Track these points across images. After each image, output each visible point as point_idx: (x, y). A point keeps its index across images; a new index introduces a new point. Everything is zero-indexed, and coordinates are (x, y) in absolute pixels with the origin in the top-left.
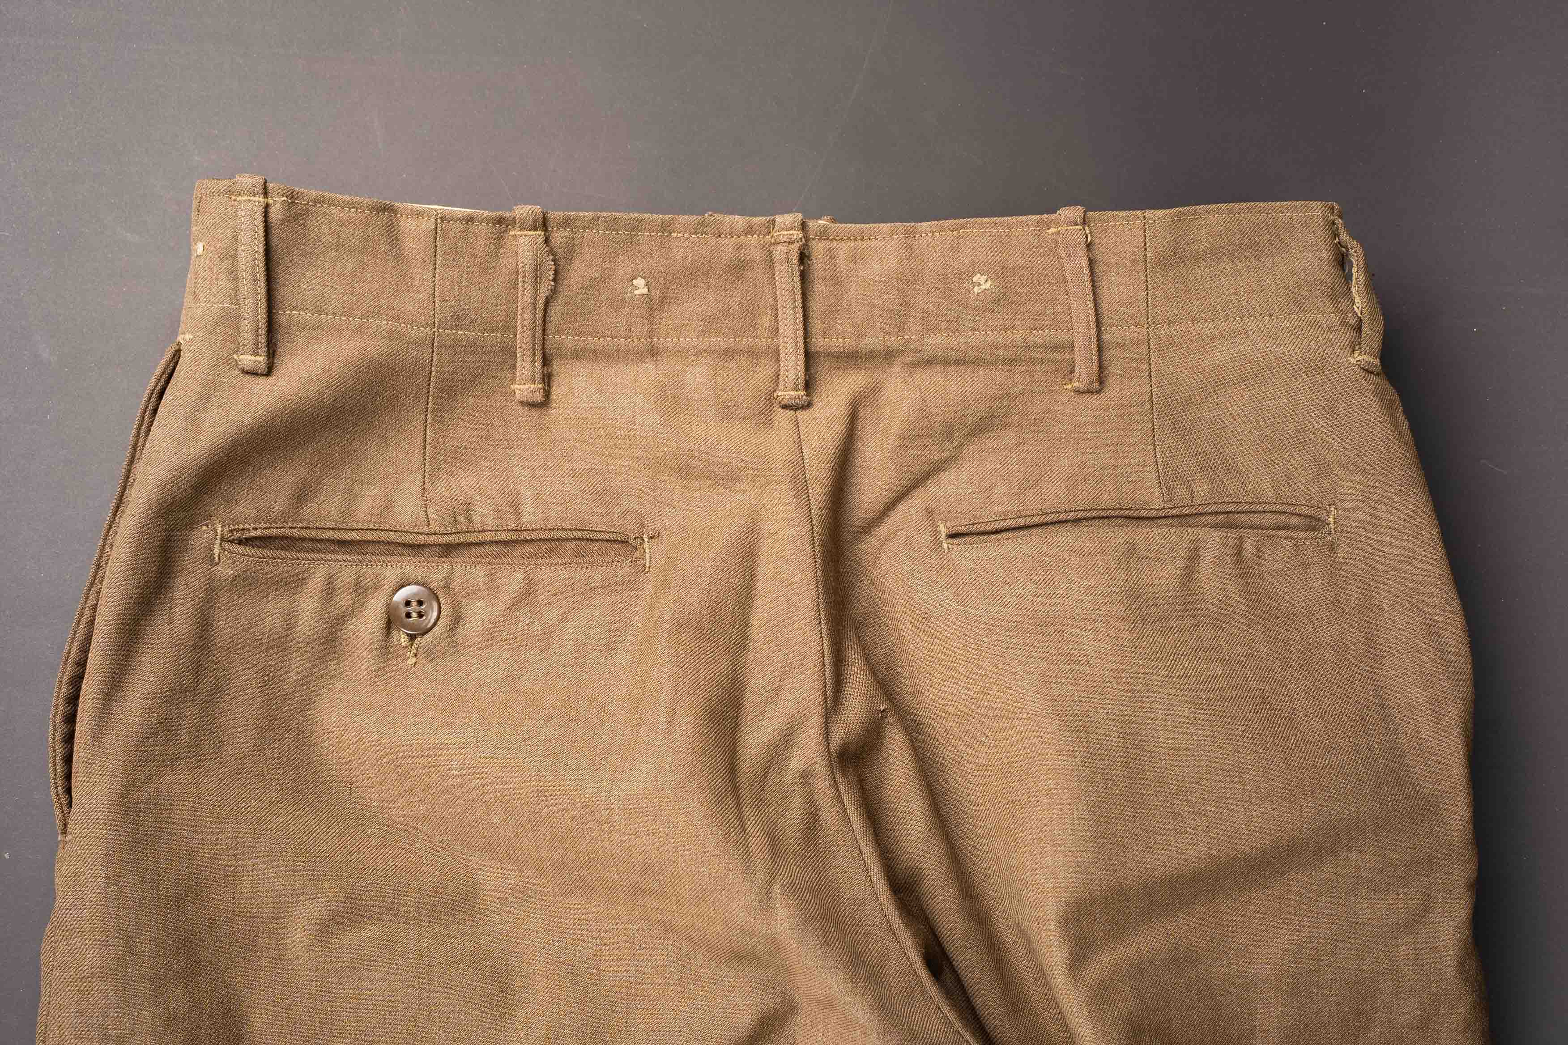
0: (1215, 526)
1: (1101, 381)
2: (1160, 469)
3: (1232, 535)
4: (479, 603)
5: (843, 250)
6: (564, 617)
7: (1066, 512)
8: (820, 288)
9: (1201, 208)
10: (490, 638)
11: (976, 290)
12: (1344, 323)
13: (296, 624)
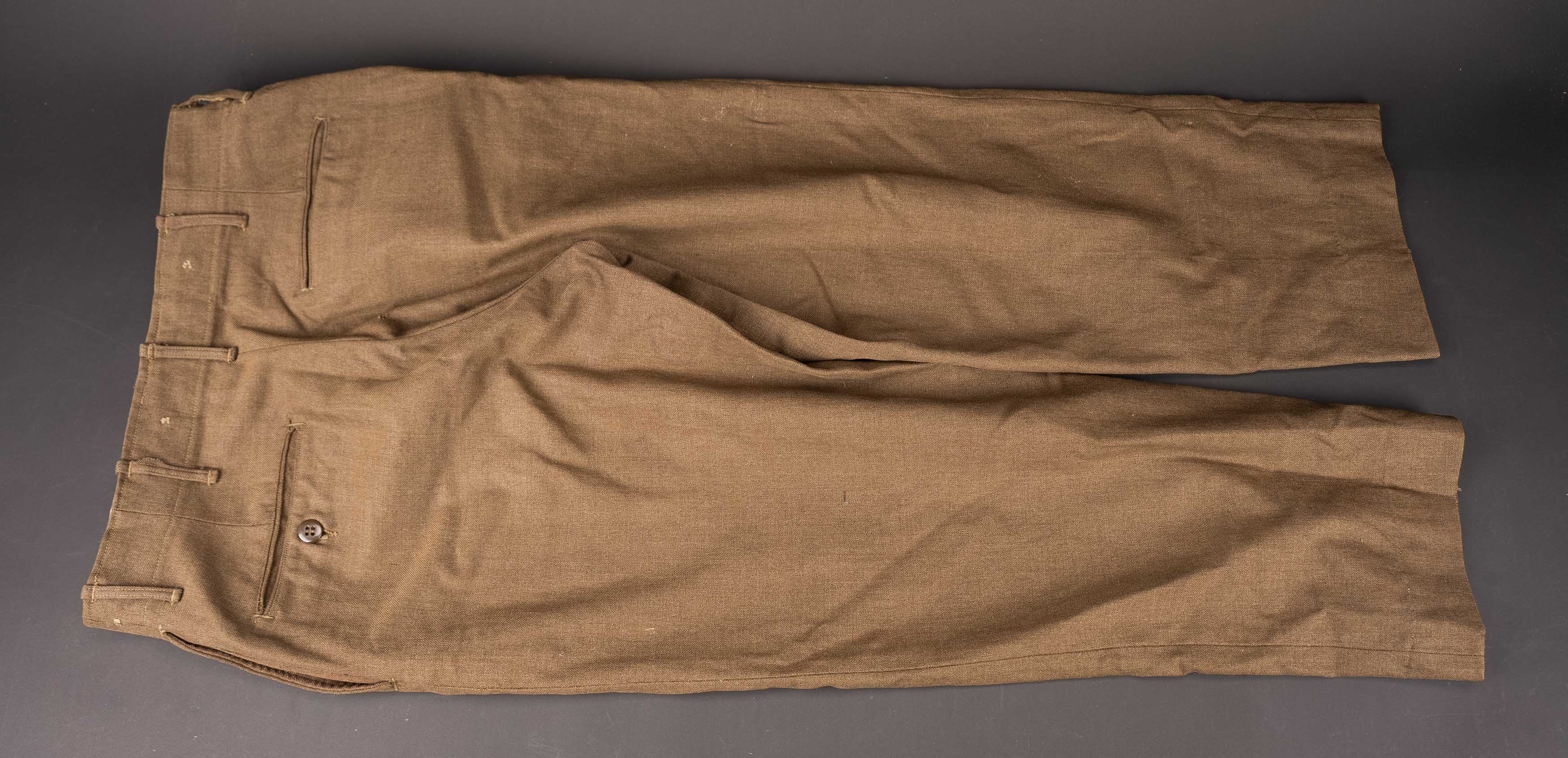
0: (318, 169)
1: (242, 214)
2: (288, 191)
3: (322, 161)
4: (311, 501)
5: (162, 327)
6: (322, 462)
7: (302, 234)
8: (179, 339)
9: (165, 164)
10: (328, 497)
11: (190, 267)
12: (228, 106)
13: (311, 586)
